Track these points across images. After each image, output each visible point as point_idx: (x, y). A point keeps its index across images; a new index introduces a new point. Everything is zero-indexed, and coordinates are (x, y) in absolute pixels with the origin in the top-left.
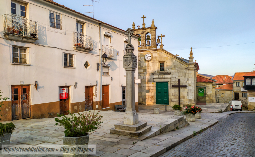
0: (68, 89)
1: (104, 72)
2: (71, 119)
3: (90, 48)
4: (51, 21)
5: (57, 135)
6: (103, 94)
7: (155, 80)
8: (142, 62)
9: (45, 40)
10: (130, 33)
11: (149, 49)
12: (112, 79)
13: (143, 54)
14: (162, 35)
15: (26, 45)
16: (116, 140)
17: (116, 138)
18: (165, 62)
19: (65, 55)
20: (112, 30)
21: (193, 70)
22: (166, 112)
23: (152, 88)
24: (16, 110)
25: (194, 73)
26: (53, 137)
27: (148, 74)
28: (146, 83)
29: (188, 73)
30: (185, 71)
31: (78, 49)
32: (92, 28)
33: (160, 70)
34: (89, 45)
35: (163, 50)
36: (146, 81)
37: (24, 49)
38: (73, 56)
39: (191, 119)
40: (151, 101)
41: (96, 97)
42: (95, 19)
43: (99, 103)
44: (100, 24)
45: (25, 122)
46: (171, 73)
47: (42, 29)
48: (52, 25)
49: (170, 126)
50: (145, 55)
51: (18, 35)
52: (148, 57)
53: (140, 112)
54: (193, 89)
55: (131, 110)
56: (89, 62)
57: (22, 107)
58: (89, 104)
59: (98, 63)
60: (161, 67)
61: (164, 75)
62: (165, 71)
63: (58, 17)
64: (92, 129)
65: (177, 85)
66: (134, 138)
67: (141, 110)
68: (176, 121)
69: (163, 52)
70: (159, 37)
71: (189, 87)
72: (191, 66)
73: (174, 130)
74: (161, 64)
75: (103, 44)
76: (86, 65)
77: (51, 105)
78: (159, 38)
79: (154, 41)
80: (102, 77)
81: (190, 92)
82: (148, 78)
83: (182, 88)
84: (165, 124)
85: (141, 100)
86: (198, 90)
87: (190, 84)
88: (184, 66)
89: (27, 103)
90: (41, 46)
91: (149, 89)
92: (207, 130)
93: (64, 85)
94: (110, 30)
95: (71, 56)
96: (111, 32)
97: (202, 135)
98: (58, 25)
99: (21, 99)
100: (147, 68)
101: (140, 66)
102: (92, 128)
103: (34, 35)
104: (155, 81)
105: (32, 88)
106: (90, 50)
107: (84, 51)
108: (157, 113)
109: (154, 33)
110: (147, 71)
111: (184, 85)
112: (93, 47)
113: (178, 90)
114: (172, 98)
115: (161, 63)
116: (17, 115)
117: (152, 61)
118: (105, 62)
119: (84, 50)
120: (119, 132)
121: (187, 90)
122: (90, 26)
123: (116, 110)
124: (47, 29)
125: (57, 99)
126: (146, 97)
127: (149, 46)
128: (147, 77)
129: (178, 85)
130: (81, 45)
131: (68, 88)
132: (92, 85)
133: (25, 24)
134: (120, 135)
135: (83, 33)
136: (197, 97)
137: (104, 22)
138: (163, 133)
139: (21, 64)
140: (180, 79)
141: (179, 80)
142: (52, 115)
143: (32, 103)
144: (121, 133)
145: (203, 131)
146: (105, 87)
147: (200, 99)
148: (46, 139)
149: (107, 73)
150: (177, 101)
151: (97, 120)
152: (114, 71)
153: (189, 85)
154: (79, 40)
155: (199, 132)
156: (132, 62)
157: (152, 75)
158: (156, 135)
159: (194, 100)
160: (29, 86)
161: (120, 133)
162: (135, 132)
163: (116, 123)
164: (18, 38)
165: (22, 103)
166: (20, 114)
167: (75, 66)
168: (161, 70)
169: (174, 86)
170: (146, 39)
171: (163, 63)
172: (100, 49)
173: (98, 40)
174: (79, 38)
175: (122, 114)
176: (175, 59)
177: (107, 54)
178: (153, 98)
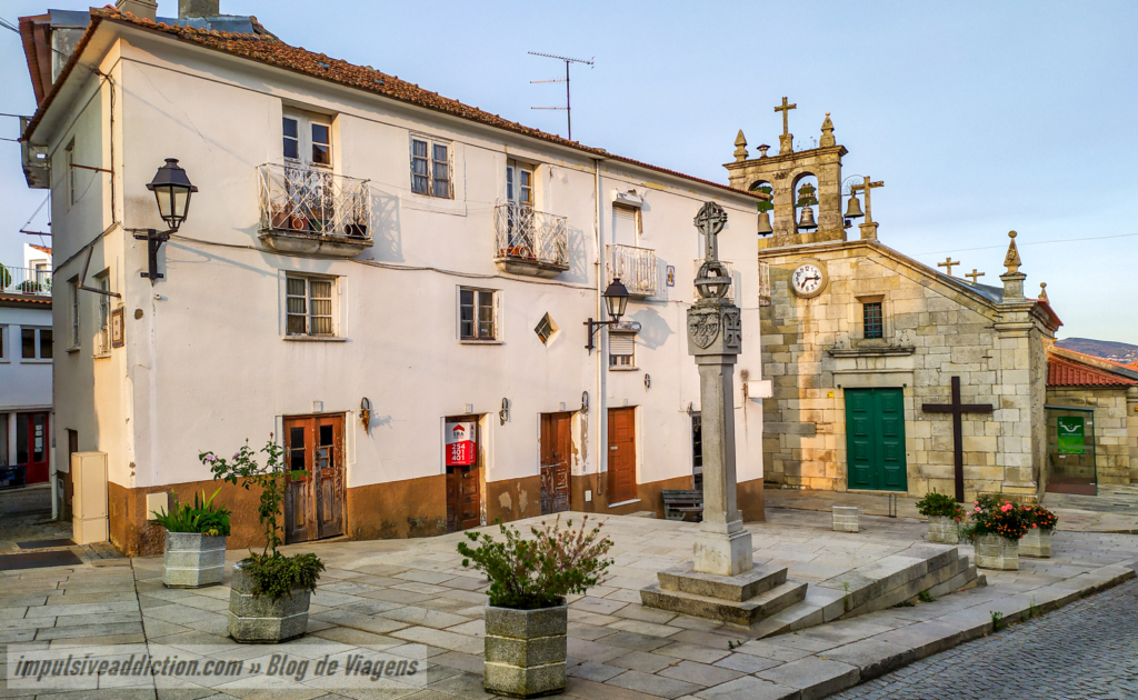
0: (477, 426)
1: (616, 357)
2: (507, 549)
3: (556, 263)
4: (414, 169)
5: (450, 603)
6: (610, 444)
7: (839, 380)
8: (780, 302)
9: (394, 244)
10: (712, 221)
11: (812, 245)
12: (647, 382)
13: (782, 267)
14: (872, 181)
15: (333, 267)
16: (664, 631)
17: (665, 624)
18: (886, 298)
19: (466, 295)
20: (644, 183)
21: (1024, 333)
22: (893, 523)
23: (827, 416)
24: (297, 506)
25: (1027, 346)
26: (439, 608)
27: (806, 354)
28: (801, 395)
29: (997, 346)
30: (985, 337)
31: (514, 268)
32: (565, 181)
33: (861, 336)
34: (555, 249)
35: (877, 247)
36: (801, 384)
37: (323, 282)
38: (495, 296)
39: (1000, 562)
40: (821, 475)
41: (585, 457)
42: (576, 145)
43: (594, 483)
44: (596, 162)
45: (331, 551)
46: (914, 348)
47: (386, 204)
48: (420, 186)
49: (891, 586)
50: (793, 271)
51: (305, 233)
52: (807, 279)
53: (774, 521)
54: (1024, 420)
55: (722, 516)
56: (554, 319)
57: (319, 493)
58: (556, 485)
59: (590, 320)
60: (866, 321)
61: (882, 360)
62: (889, 341)
63: (441, 150)
64: (579, 585)
65: (946, 403)
66: (736, 625)
67: (776, 515)
68: (917, 567)
69: (873, 255)
70: (854, 190)
71: (1006, 412)
72: (1013, 315)
73: (907, 604)
74: (865, 309)
75: (608, 240)
76: (544, 328)
77: (416, 487)
78: (857, 196)
79: (831, 209)
80: (608, 373)
81: (1009, 433)
82: (806, 372)
83: (970, 416)
84: (866, 579)
85: (778, 467)
86: (1056, 425)
87: (1010, 399)
88: (978, 316)
89: (336, 480)
90: (383, 266)
91: (815, 420)
92: (1062, 610)
93: (462, 412)
94: (639, 182)
95: (487, 296)
96: (640, 191)
97: (1033, 628)
98: (440, 183)
99: (314, 467)
100: (801, 328)
101: (769, 322)
102: (579, 581)
103: (357, 231)
104: (839, 386)
105: (352, 423)
106: (560, 270)
107: (537, 276)
108: (850, 529)
109: (835, 172)
110: (804, 341)
111: (978, 401)
112: (571, 258)
113: (952, 426)
114: (923, 459)
115: (865, 306)
116: (300, 526)
117: (825, 297)
118: (619, 315)
119: (534, 270)
120: (677, 600)
121: (997, 425)
122: (559, 174)
123: (666, 512)
124: (400, 201)
125: (437, 467)
126: (799, 454)
127: (813, 230)
128: (806, 366)
129: (948, 401)
130: (526, 254)
131: (474, 423)
132: (567, 409)
133: (327, 192)
134: (679, 613)
135: (533, 205)
136: (1052, 458)
137: (612, 153)
138: (856, 616)
139: (315, 338)
140: (958, 378)
141: (956, 381)
142: (421, 528)
143: (353, 480)
144: (684, 604)
145: (1041, 614)
146: (621, 418)
147: (1066, 467)
148: (416, 613)
149: (626, 358)
150: (947, 476)
151: (596, 554)
152: (659, 348)
153: (1007, 405)
154: (514, 234)
155: (1022, 618)
156: (721, 334)
157: (826, 359)
158: (826, 620)
159: (1030, 470)
160: (340, 416)
161: (680, 607)
162: (739, 605)
163: (665, 565)
164: (305, 246)
165: (320, 482)
166: (311, 522)
167: (501, 333)
168: (866, 336)
169: (930, 409)
170: (797, 199)
171: (875, 304)
172: (596, 264)
173: (589, 228)
174: (514, 223)
175: (689, 529)
176: (933, 284)
177: (625, 281)
178: (833, 459)
